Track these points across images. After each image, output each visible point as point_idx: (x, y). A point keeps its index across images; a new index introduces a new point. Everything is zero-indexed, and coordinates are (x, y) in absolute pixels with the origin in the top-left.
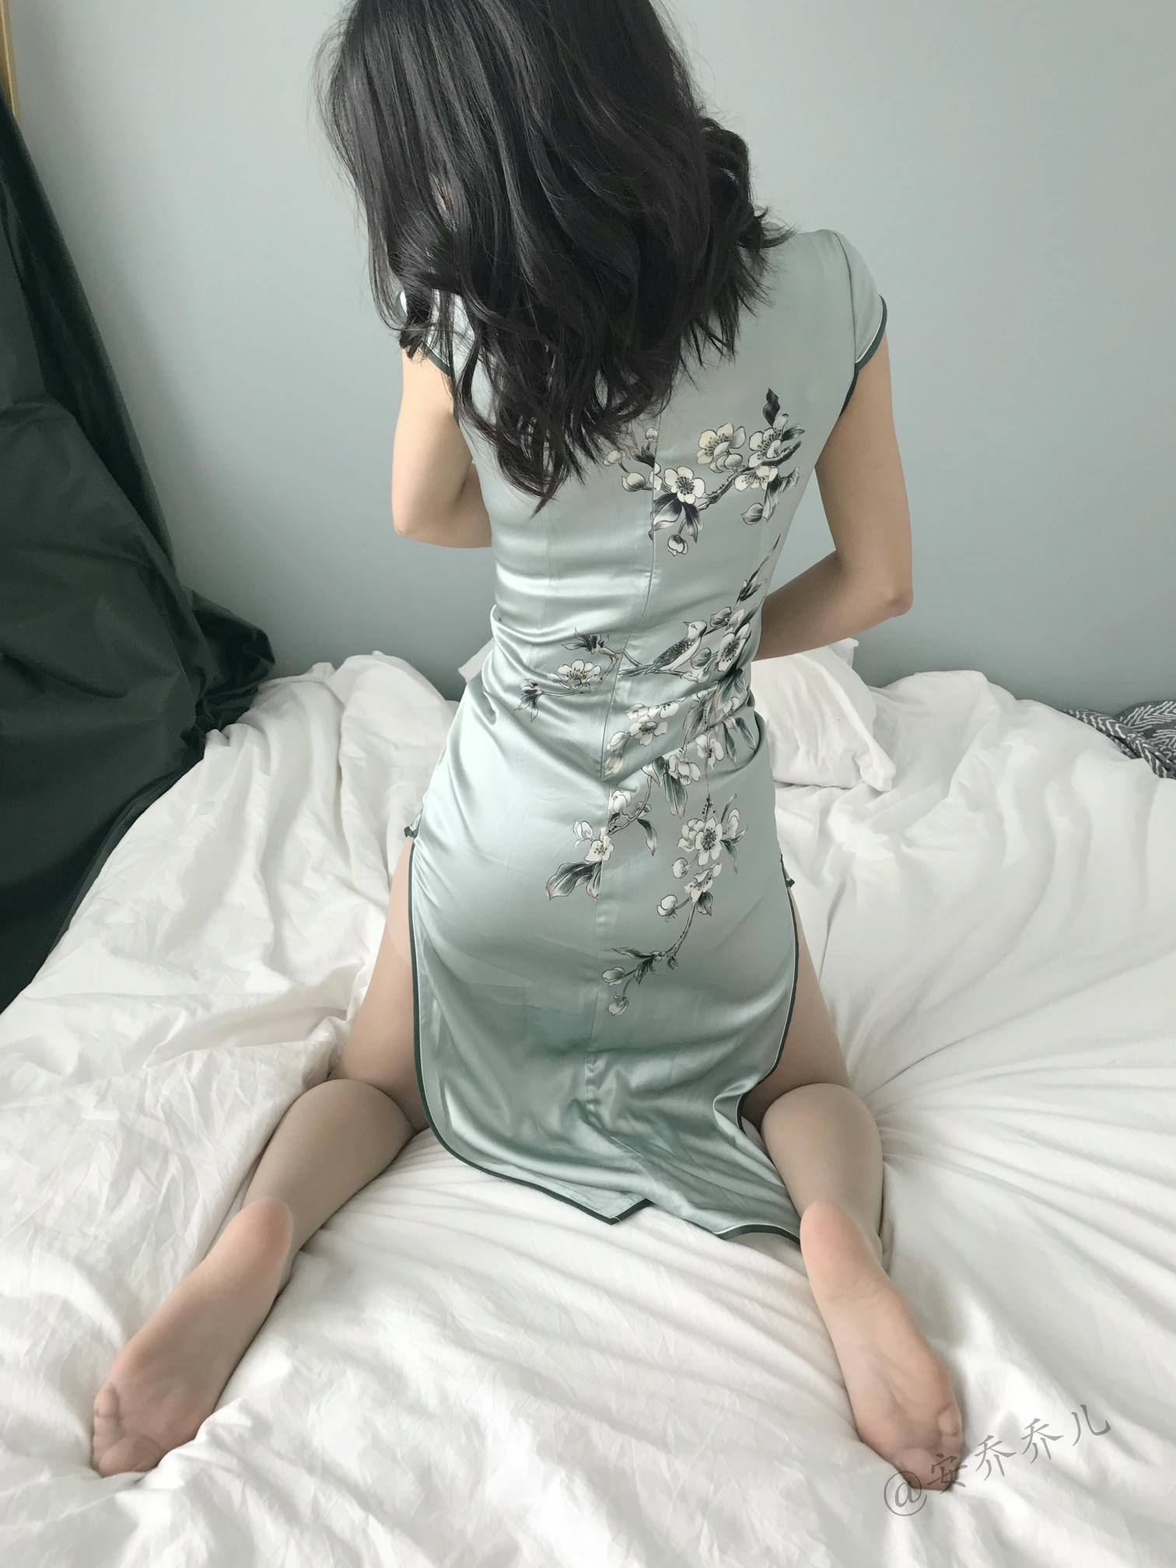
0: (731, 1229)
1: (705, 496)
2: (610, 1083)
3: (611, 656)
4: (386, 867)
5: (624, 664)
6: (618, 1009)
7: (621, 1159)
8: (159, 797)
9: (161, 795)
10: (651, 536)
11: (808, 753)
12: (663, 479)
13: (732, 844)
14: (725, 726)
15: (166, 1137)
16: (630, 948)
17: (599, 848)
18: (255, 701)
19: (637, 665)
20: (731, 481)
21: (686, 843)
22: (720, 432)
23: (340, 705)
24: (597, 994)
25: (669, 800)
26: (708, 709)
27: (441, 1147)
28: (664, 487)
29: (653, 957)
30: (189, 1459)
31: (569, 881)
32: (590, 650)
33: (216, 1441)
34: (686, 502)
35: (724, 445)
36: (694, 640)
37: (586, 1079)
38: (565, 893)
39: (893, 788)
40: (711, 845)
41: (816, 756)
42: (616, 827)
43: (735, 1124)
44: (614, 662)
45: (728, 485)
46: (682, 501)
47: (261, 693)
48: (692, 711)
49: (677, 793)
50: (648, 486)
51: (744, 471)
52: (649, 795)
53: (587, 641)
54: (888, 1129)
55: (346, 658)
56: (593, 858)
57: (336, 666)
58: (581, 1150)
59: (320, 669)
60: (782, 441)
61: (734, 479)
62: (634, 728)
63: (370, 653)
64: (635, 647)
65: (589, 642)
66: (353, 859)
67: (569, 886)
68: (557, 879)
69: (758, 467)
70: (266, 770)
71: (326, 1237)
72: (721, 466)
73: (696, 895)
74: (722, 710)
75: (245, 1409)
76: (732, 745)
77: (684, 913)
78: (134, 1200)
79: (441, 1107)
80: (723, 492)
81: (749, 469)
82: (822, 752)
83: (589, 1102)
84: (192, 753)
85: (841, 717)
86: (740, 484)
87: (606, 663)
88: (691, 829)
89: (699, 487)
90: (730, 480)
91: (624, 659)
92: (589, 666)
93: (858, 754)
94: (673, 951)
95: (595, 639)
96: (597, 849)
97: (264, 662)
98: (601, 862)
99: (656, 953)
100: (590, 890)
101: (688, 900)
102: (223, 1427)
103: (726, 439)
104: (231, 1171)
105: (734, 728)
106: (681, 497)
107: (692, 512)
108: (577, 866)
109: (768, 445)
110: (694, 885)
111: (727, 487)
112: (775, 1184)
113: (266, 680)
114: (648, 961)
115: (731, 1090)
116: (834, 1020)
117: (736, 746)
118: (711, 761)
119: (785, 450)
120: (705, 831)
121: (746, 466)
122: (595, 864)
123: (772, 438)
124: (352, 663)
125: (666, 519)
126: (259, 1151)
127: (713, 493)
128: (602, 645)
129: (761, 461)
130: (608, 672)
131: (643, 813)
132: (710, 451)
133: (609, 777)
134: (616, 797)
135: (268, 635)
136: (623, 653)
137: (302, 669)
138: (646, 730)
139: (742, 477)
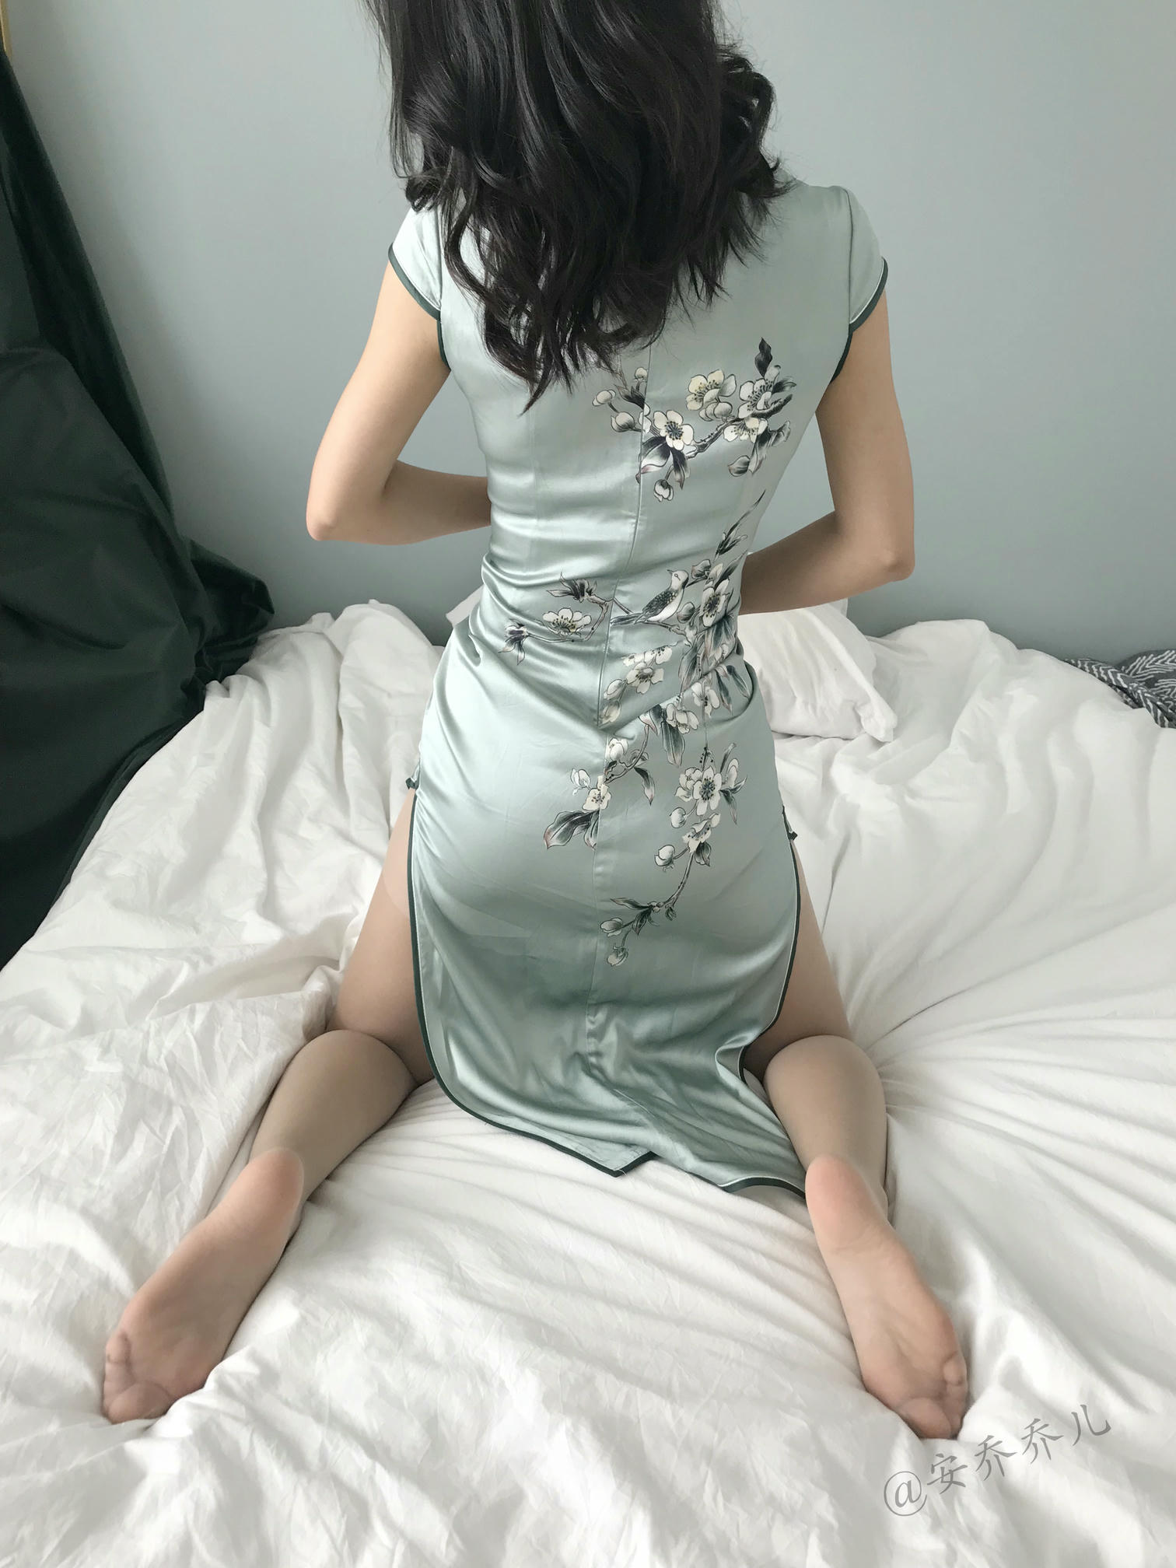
0: (735, 1182)
1: (693, 443)
2: (612, 1036)
3: (601, 605)
4: (388, 820)
5: (615, 611)
6: (617, 960)
7: (626, 1112)
8: (160, 749)
9: (162, 747)
10: (638, 480)
11: (806, 703)
12: (652, 421)
13: (731, 795)
14: (717, 673)
15: (170, 1089)
16: (628, 899)
17: (596, 796)
18: (254, 652)
19: (628, 613)
20: (721, 429)
21: (684, 793)
22: (710, 379)
23: (338, 656)
24: (594, 945)
25: (666, 748)
26: (701, 656)
27: (447, 1099)
28: (653, 429)
29: (651, 907)
30: (199, 1407)
31: (567, 830)
32: (578, 598)
33: (224, 1389)
34: (674, 448)
35: (713, 393)
36: (677, 592)
37: (587, 1031)
38: (564, 841)
39: (894, 740)
40: (709, 795)
41: (814, 708)
42: (613, 775)
43: (737, 1076)
44: (605, 611)
45: (717, 434)
46: (671, 446)
47: (258, 645)
48: (686, 657)
49: (674, 743)
50: (637, 426)
51: (734, 421)
52: (646, 743)
53: (574, 588)
54: (891, 1081)
55: (344, 608)
56: (590, 806)
57: (335, 617)
58: (583, 1102)
59: (320, 620)
60: (773, 393)
61: (724, 428)
62: (631, 676)
63: (367, 602)
64: (625, 593)
65: (577, 590)
66: (353, 810)
67: (566, 835)
68: (554, 828)
69: (748, 418)
70: (266, 721)
71: (334, 1188)
72: (711, 414)
73: (694, 845)
74: (714, 657)
75: (255, 1358)
76: (727, 694)
77: (681, 864)
78: (140, 1149)
79: (446, 1055)
80: (712, 441)
81: (738, 420)
82: (820, 702)
83: (591, 1054)
84: (192, 706)
85: (838, 667)
86: (730, 434)
87: (597, 613)
88: (689, 779)
89: (687, 431)
90: (719, 429)
91: (615, 607)
92: (578, 616)
93: (859, 704)
94: (671, 901)
95: (582, 586)
96: (595, 798)
97: (263, 611)
98: (598, 811)
99: (654, 904)
100: (588, 839)
101: (686, 850)
102: (230, 1374)
103: (717, 386)
104: (235, 1121)
105: (726, 676)
106: (670, 442)
107: (680, 460)
108: (575, 815)
109: (758, 397)
110: (691, 835)
111: (717, 436)
112: (777, 1136)
113: (265, 632)
114: (646, 912)
115: (731, 1043)
116: (835, 972)
117: (730, 693)
118: (708, 710)
119: (775, 402)
120: (703, 780)
121: (736, 416)
122: (592, 813)
123: (764, 389)
124: (351, 612)
125: (654, 462)
126: (264, 1101)
127: (702, 441)
128: (590, 593)
129: (751, 412)
130: (599, 622)
131: (640, 762)
132: (700, 396)
133: (606, 726)
134: (613, 745)
135: (267, 585)
136: (613, 600)
137: (301, 619)
138: (643, 677)
139: (732, 428)
